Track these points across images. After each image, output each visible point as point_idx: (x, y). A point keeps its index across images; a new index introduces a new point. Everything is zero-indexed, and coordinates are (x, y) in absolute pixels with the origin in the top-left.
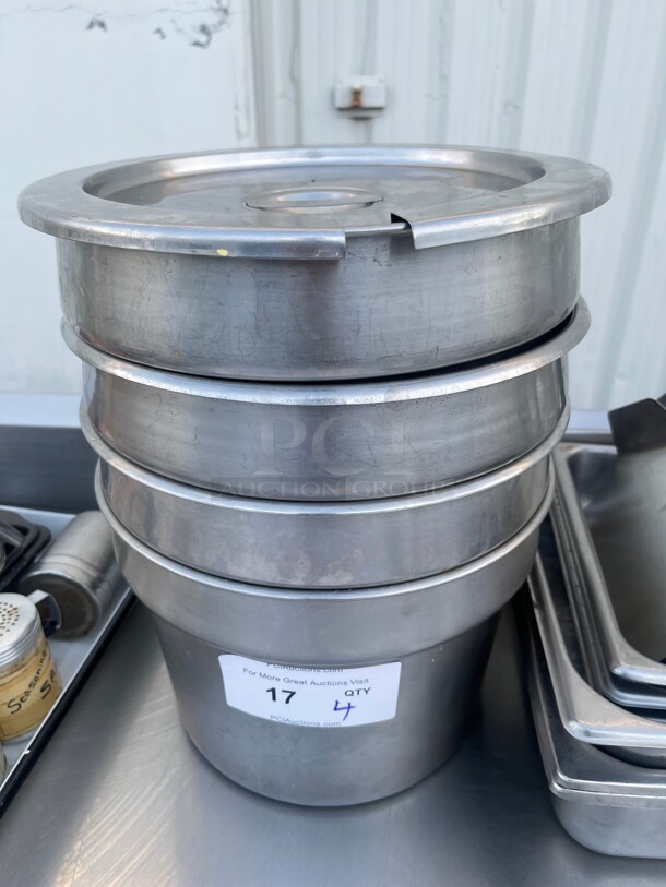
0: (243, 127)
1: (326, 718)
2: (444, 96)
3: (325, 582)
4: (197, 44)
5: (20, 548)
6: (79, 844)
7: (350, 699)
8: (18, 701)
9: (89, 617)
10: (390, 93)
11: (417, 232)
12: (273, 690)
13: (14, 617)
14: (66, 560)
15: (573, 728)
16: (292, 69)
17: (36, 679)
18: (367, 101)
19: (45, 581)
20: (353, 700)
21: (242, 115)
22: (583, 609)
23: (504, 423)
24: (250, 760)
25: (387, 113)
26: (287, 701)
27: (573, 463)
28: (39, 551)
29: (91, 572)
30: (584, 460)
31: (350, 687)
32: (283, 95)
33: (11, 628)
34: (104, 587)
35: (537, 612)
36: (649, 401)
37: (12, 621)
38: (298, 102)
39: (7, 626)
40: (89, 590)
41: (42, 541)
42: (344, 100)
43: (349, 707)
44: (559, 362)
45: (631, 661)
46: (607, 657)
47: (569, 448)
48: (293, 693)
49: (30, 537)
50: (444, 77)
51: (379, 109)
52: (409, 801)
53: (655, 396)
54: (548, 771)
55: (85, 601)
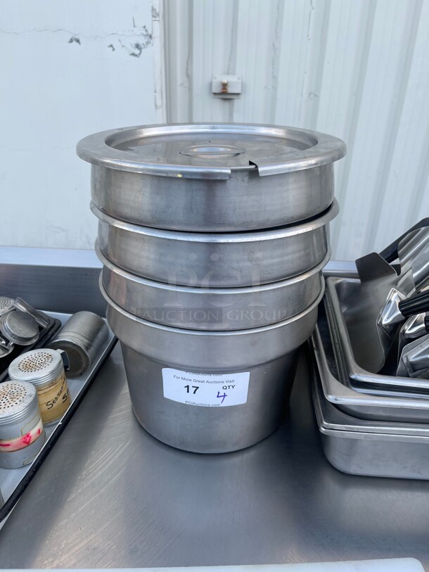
0: (159, 103)
1: (213, 401)
2: (275, 88)
4: (133, 54)
5: (46, 329)
6: (85, 472)
7: (225, 391)
8: (52, 402)
9: (84, 365)
10: (243, 86)
11: (260, 169)
12: (188, 387)
13: (50, 359)
14: (72, 334)
15: (330, 398)
16: (187, 70)
17: (61, 392)
18: (230, 90)
19: (63, 345)
20: (227, 392)
21: (158, 95)
23: (297, 255)
24: (172, 429)
25: (242, 97)
26: (194, 393)
27: (338, 287)
28: (56, 331)
29: (86, 341)
30: (345, 286)
31: (227, 385)
32: (182, 85)
33: (50, 364)
34: (92, 349)
35: (315, 352)
36: (374, 254)
37: (50, 361)
38: (190, 89)
39: (48, 363)
40: (85, 350)
41: (57, 327)
42: (217, 89)
43: (225, 396)
44: (324, 226)
45: (359, 372)
46: (348, 370)
47: (337, 279)
48: (198, 388)
49: (52, 323)
50: (275, 78)
51: (238, 94)
52: (252, 453)
53: (379, 251)
54: (319, 422)
55: (82, 356)
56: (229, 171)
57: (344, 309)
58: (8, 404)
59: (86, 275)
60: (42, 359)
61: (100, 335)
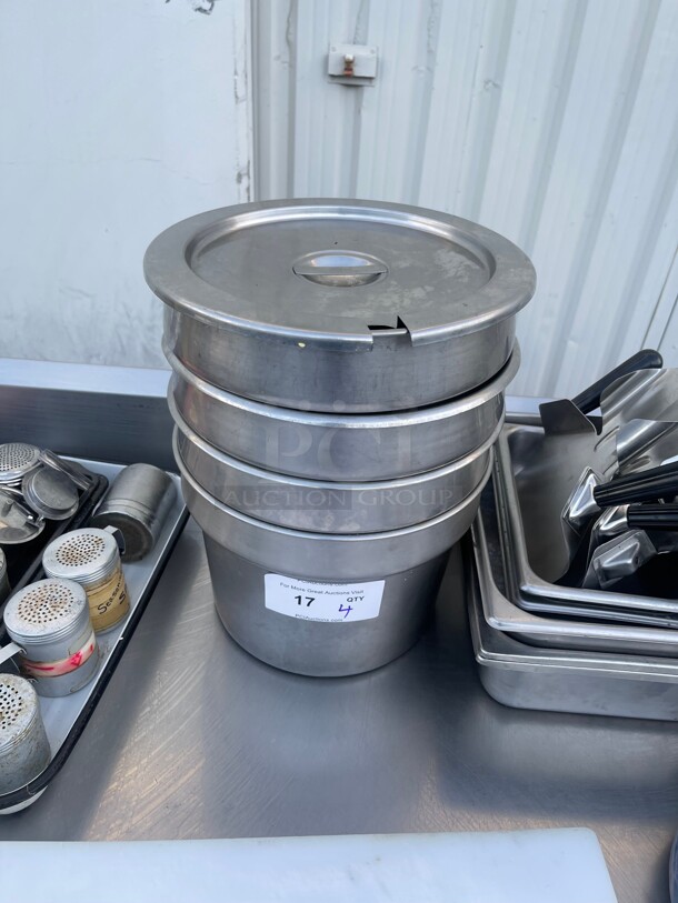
0: (241, 93)
1: (332, 615)
2: (430, 70)
3: (343, 529)
4: (200, 9)
5: (87, 492)
7: (350, 604)
8: (105, 605)
9: (145, 546)
10: (380, 65)
11: (414, 336)
12: (300, 597)
13: (101, 545)
14: (127, 502)
15: (492, 622)
16: (288, 32)
17: (117, 590)
18: (358, 71)
19: (115, 518)
20: (352, 604)
21: (240, 79)
22: (508, 548)
23: (459, 435)
24: (275, 645)
25: (376, 83)
26: (308, 605)
27: (512, 440)
28: (102, 494)
29: (147, 512)
30: (521, 437)
31: (353, 596)
32: (278, 57)
34: (156, 523)
35: (475, 549)
36: (565, 402)
37: (100, 548)
38: (292, 65)
39: (98, 552)
40: (146, 526)
41: (102, 488)
42: (335, 69)
43: (349, 609)
45: (534, 582)
46: (519, 579)
47: (511, 428)
48: (313, 599)
49: (95, 481)
50: (431, 52)
51: (370, 79)
52: (382, 675)
54: (475, 649)
55: (143, 533)
56: (371, 340)
57: (519, 470)
58: (50, 617)
59: (141, 406)
60: (90, 545)
61: (166, 499)
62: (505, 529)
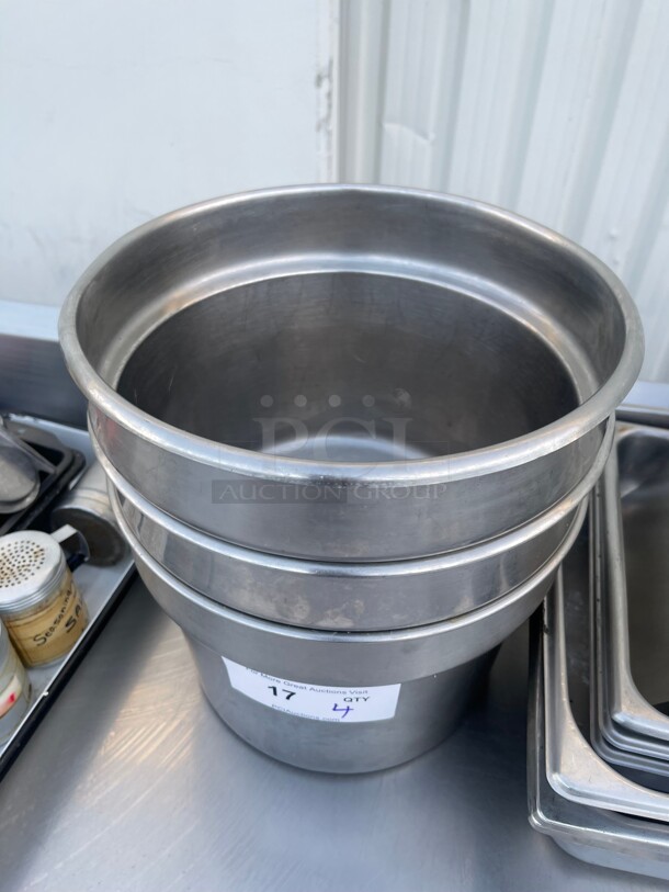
1: (324, 713)
3: (323, 624)
5: (55, 474)
6: (92, 776)
7: (349, 704)
8: (43, 635)
12: (275, 689)
13: (39, 559)
14: (96, 496)
15: (555, 781)
17: (61, 617)
19: (79, 515)
20: (352, 705)
26: (288, 698)
27: (624, 448)
28: (74, 477)
31: (353, 697)
33: (36, 572)
35: (546, 637)
37: (37, 564)
39: (33, 569)
41: (75, 469)
43: (348, 709)
47: (623, 430)
48: (293, 694)
54: (530, 807)
55: (112, 536)
57: (631, 488)
60: (26, 557)
62: (599, 596)
